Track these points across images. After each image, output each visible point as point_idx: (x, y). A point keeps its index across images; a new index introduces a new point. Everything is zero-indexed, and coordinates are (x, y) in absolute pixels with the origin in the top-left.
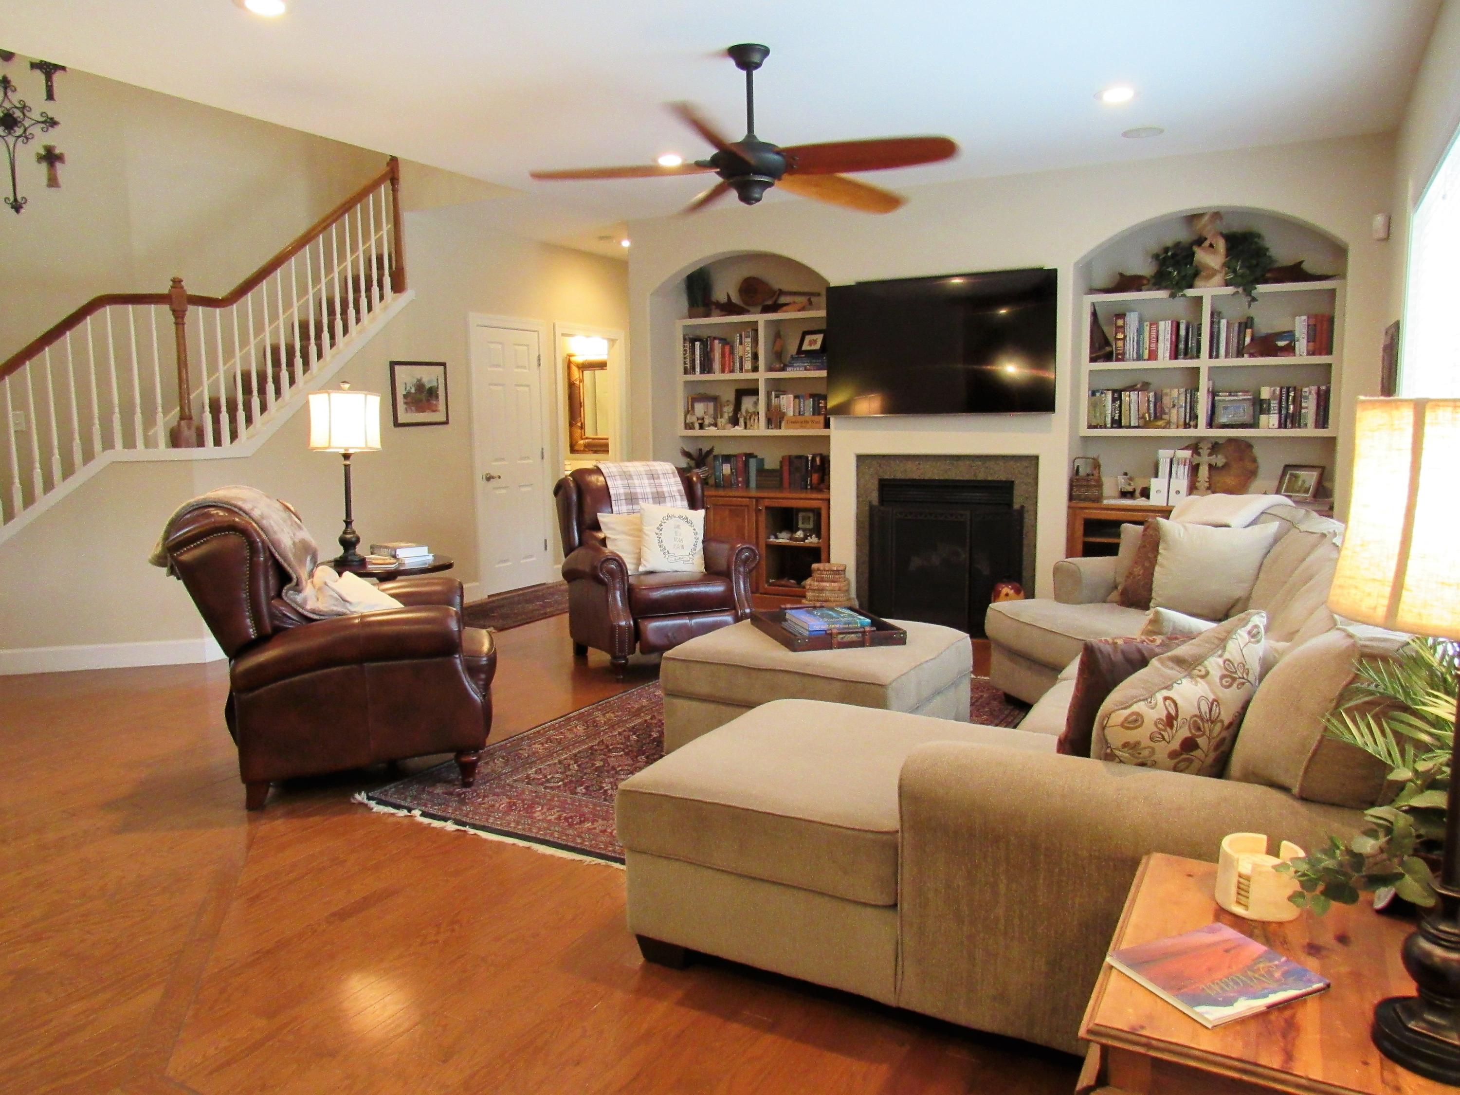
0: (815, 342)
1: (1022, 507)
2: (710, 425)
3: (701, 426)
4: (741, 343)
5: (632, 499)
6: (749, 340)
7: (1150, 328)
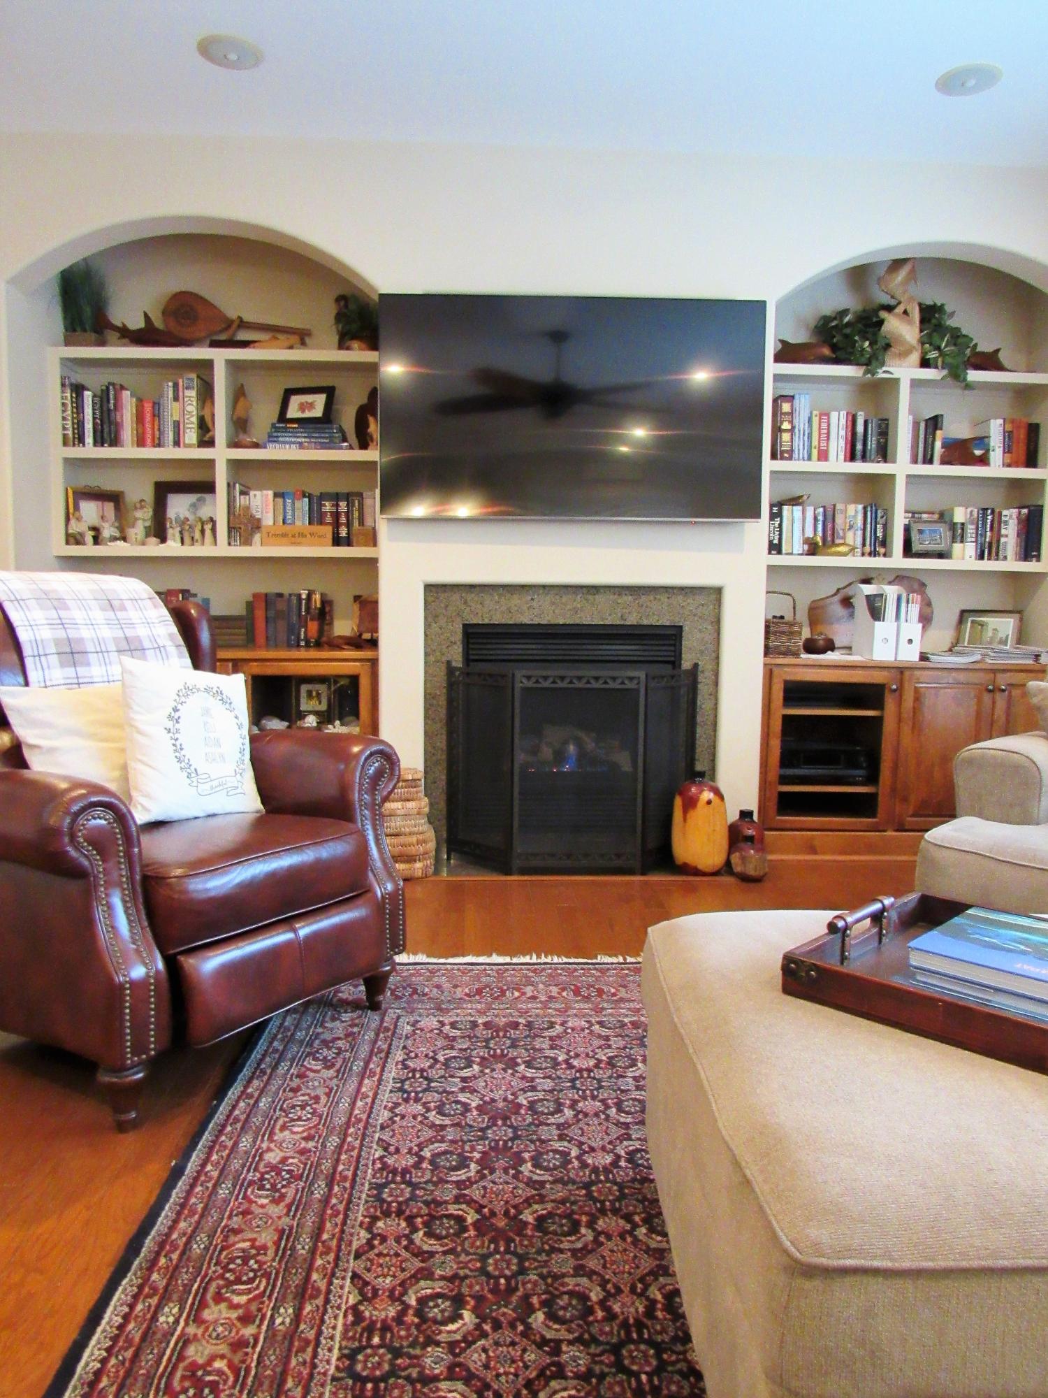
0: (311, 406)
1: (696, 665)
2: (114, 539)
3: (97, 540)
4: (176, 399)
5: (72, 654)
6: (193, 393)
7: (820, 419)
